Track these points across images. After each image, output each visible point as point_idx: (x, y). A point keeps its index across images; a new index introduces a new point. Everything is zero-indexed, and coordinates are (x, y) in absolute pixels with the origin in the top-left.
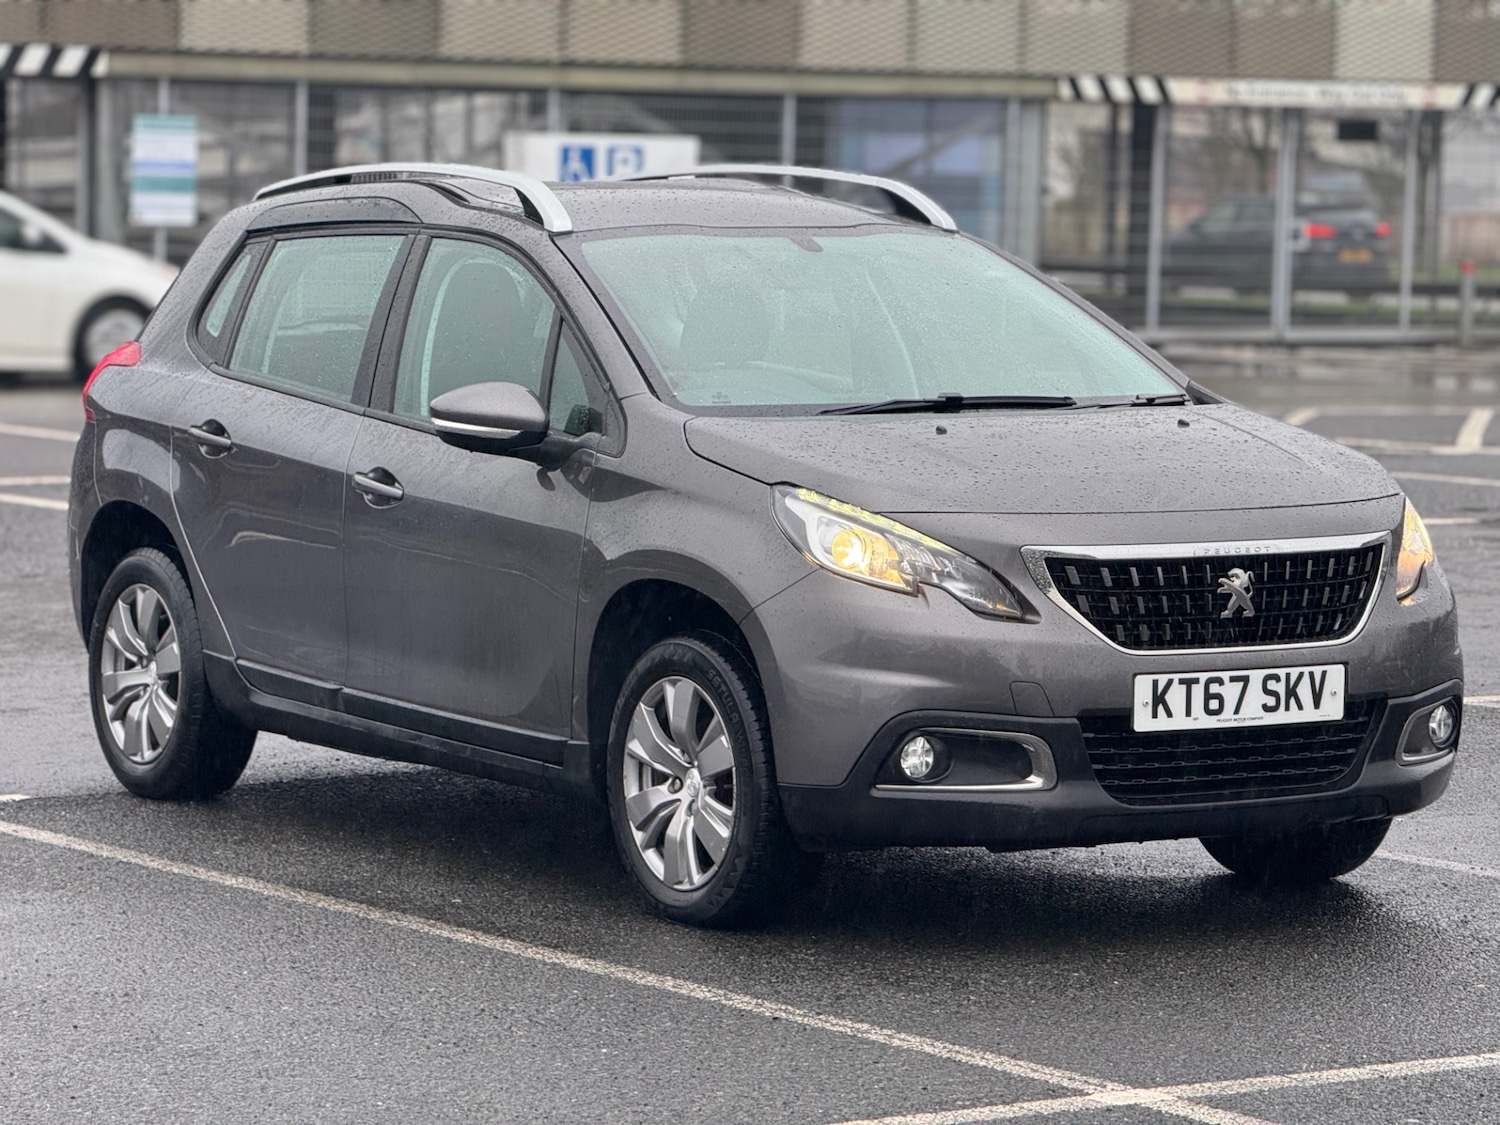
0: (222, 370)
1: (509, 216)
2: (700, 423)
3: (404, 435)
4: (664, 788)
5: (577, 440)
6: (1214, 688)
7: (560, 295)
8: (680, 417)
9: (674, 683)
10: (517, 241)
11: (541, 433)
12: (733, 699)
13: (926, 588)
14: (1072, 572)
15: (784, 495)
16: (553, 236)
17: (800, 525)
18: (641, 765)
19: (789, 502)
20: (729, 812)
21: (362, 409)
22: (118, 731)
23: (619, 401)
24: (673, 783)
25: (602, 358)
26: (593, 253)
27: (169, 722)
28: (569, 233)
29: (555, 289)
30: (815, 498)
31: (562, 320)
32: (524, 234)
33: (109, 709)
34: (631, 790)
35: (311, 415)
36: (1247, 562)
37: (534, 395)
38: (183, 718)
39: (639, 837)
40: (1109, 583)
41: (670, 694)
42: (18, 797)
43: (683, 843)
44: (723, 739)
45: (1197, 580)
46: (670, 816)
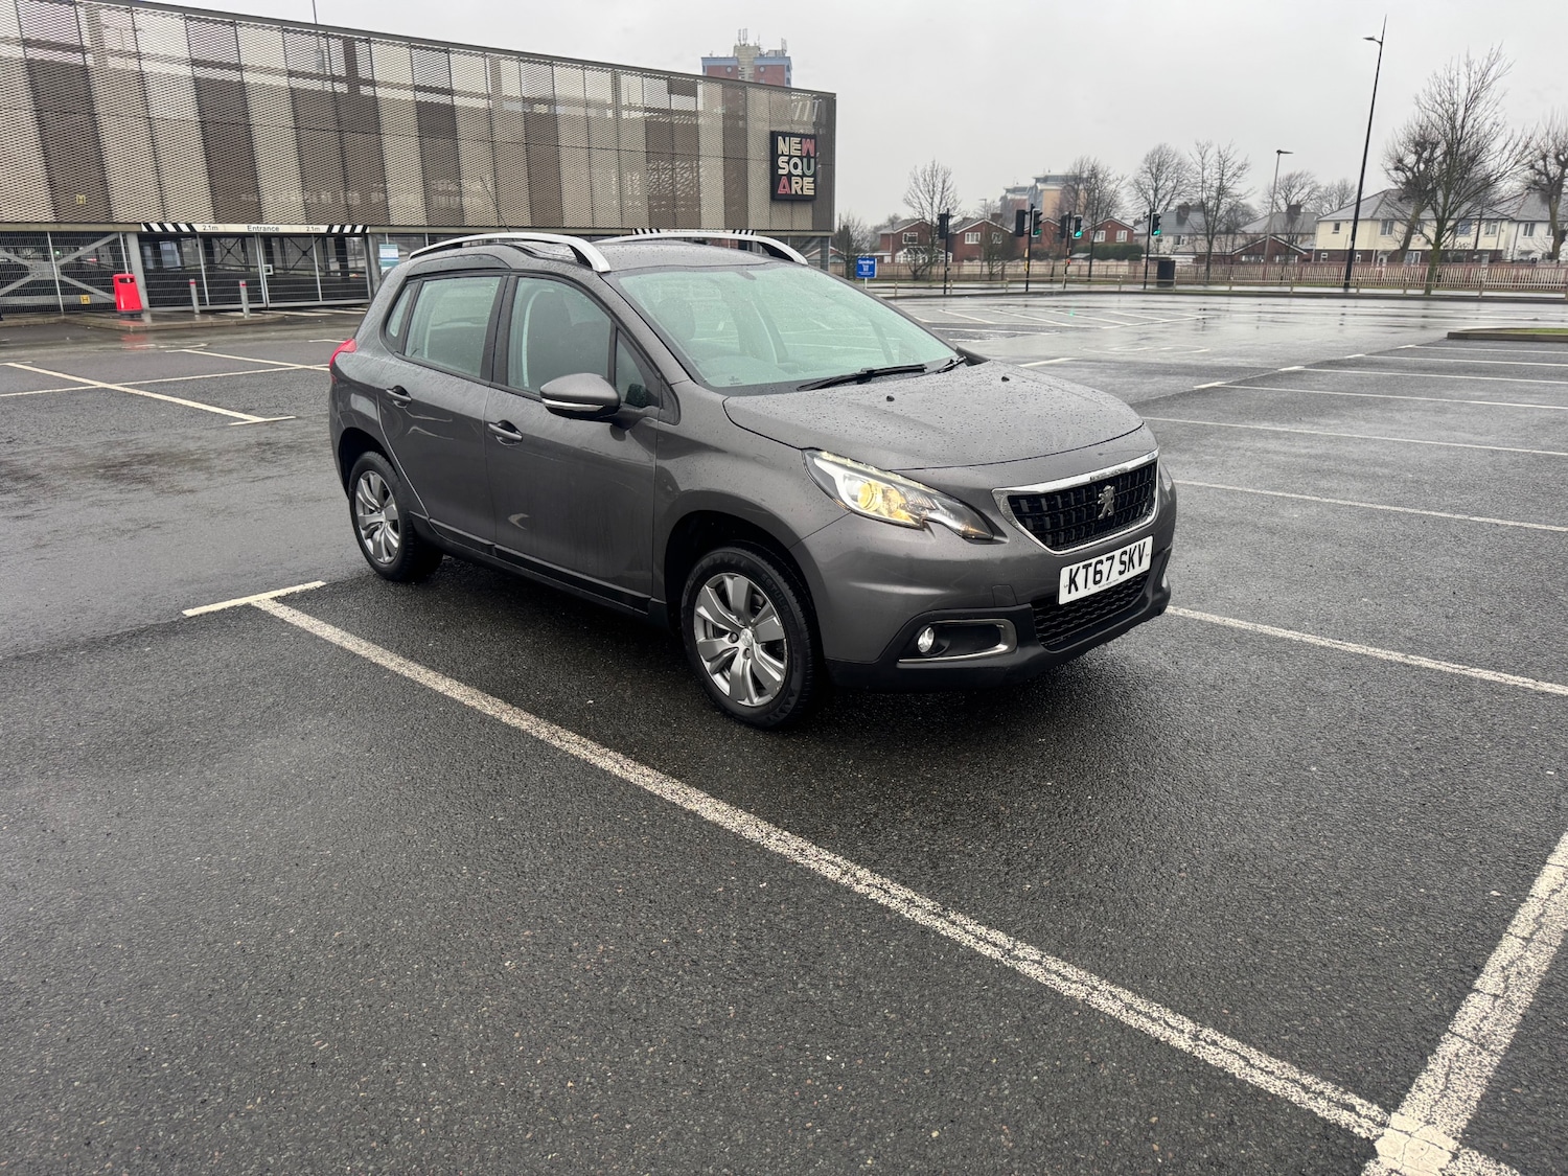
0: (401, 356)
1: (567, 262)
2: (733, 401)
3: (518, 401)
4: (725, 639)
5: (641, 411)
6: (1099, 567)
7: (613, 313)
8: (719, 398)
9: (732, 577)
10: (577, 278)
11: (615, 405)
12: (783, 596)
13: (930, 524)
14: (1024, 504)
15: (813, 457)
16: (601, 274)
17: (830, 480)
18: (705, 621)
19: (817, 462)
20: (781, 666)
21: (488, 383)
22: (369, 544)
23: (670, 386)
24: (731, 636)
25: (653, 357)
26: (627, 283)
27: (396, 545)
28: (609, 272)
29: (609, 309)
30: (831, 458)
31: (617, 329)
32: (580, 274)
33: (363, 533)
34: (701, 638)
35: (457, 385)
36: (1112, 480)
37: (604, 378)
38: (403, 542)
39: (707, 665)
40: (1045, 508)
41: (729, 583)
42: (319, 584)
43: (744, 677)
44: (775, 619)
45: (1089, 498)
46: (732, 658)
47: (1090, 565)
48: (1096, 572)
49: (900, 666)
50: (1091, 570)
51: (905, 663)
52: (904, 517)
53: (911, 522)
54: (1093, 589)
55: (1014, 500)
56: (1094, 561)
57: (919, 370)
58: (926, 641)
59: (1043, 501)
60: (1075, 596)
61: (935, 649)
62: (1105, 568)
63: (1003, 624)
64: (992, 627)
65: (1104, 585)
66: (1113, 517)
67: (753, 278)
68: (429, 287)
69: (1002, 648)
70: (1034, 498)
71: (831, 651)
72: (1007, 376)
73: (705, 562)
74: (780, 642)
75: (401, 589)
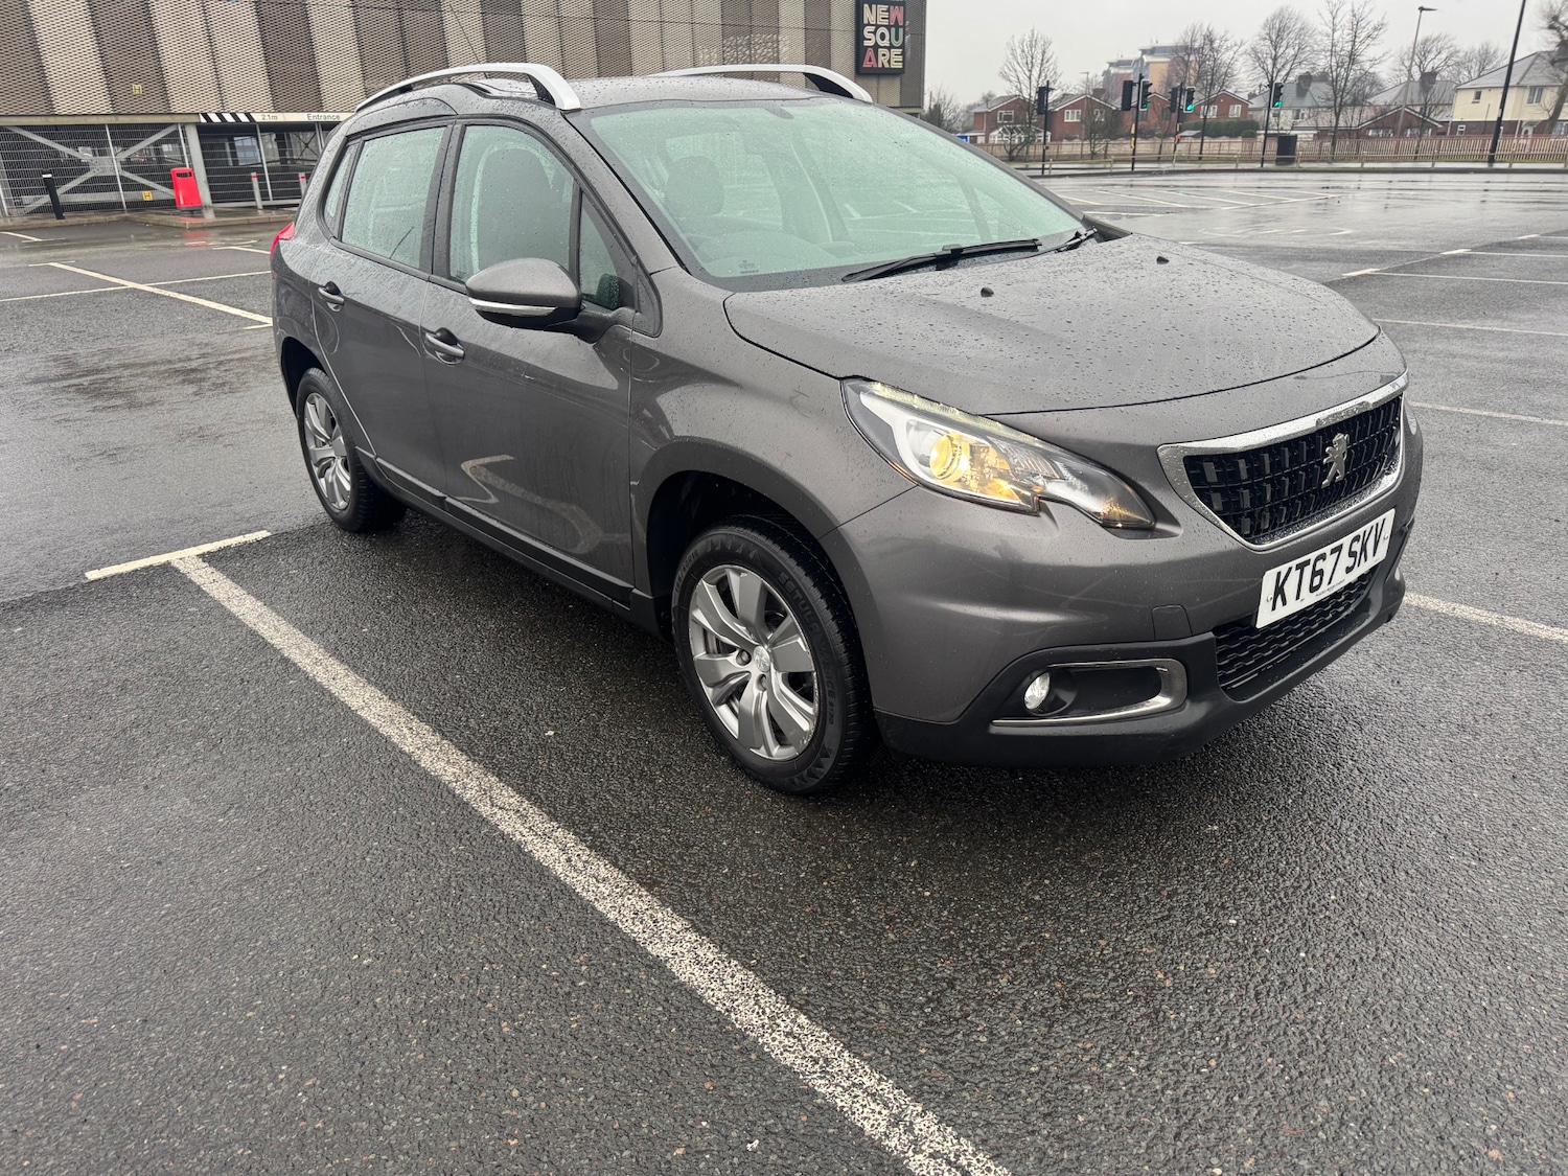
0: (336, 242)
1: (525, 100)
2: (739, 299)
3: (460, 300)
4: (732, 658)
5: (610, 315)
6: (1319, 565)
7: (576, 168)
8: (718, 294)
9: (738, 572)
10: (533, 120)
11: (573, 305)
12: (812, 609)
13: (1050, 505)
14: (1210, 469)
15: (858, 391)
16: (565, 113)
17: (886, 431)
18: (705, 631)
19: (865, 400)
20: (809, 710)
21: (427, 275)
22: (322, 482)
23: (648, 275)
24: (740, 655)
25: (625, 230)
26: (599, 124)
27: (348, 487)
28: (579, 110)
29: (571, 161)
30: (888, 393)
31: (581, 192)
32: (539, 115)
33: (316, 470)
34: (699, 654)
35: (393, 280)
36: (1346, 424)
37: (562, 268)
38: (353, 483)
39: (709, 692)
40: (1244, 475)
41: (734, 580)
42: (264, 534)
43: (757, 716)
44: (799, 640)
45: (1312, 454)
46: (743, 685)
47: (1307, 563)
48: (1315, 573)
49: (994, 730)
50: (1308, 570)
51: (1003, 727)
52: (1004, 492)
53: (1016, 501)
54: (1309, 599)
55: (1195, 464)
56: (1312, 556)
57: (1030, 247)
58: (1037, 692)
59: (1242, 464)
60: (1282, 612)
61: (1050, 706)
62: (1326, 566)
63: (1164, 665)
64: (1151, 669)
65: (1325, 592)
66: (1342, 482)
67: (790, 117)
68: (373, 147)
69: (1161, 701)
70: (1225, 459)
71: (883, 703)
72: (1165, 255)
73: (700, 546)
74: (810, 673)
75: (358, 543)
